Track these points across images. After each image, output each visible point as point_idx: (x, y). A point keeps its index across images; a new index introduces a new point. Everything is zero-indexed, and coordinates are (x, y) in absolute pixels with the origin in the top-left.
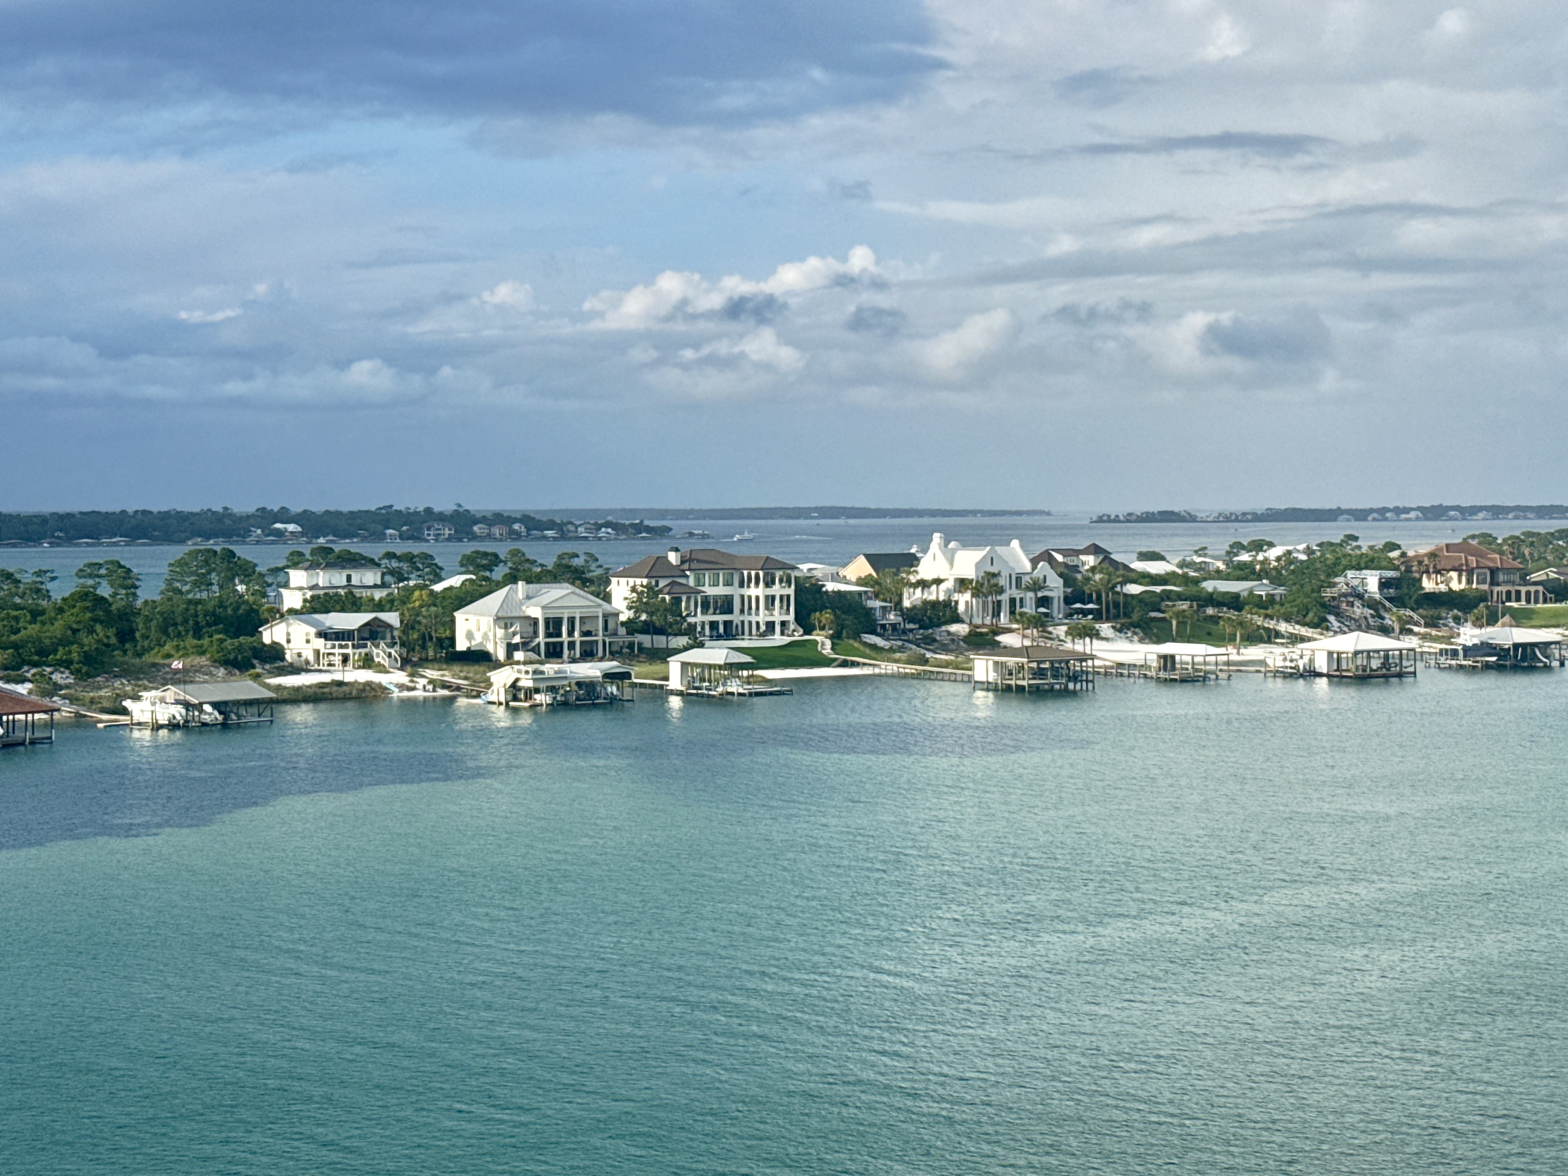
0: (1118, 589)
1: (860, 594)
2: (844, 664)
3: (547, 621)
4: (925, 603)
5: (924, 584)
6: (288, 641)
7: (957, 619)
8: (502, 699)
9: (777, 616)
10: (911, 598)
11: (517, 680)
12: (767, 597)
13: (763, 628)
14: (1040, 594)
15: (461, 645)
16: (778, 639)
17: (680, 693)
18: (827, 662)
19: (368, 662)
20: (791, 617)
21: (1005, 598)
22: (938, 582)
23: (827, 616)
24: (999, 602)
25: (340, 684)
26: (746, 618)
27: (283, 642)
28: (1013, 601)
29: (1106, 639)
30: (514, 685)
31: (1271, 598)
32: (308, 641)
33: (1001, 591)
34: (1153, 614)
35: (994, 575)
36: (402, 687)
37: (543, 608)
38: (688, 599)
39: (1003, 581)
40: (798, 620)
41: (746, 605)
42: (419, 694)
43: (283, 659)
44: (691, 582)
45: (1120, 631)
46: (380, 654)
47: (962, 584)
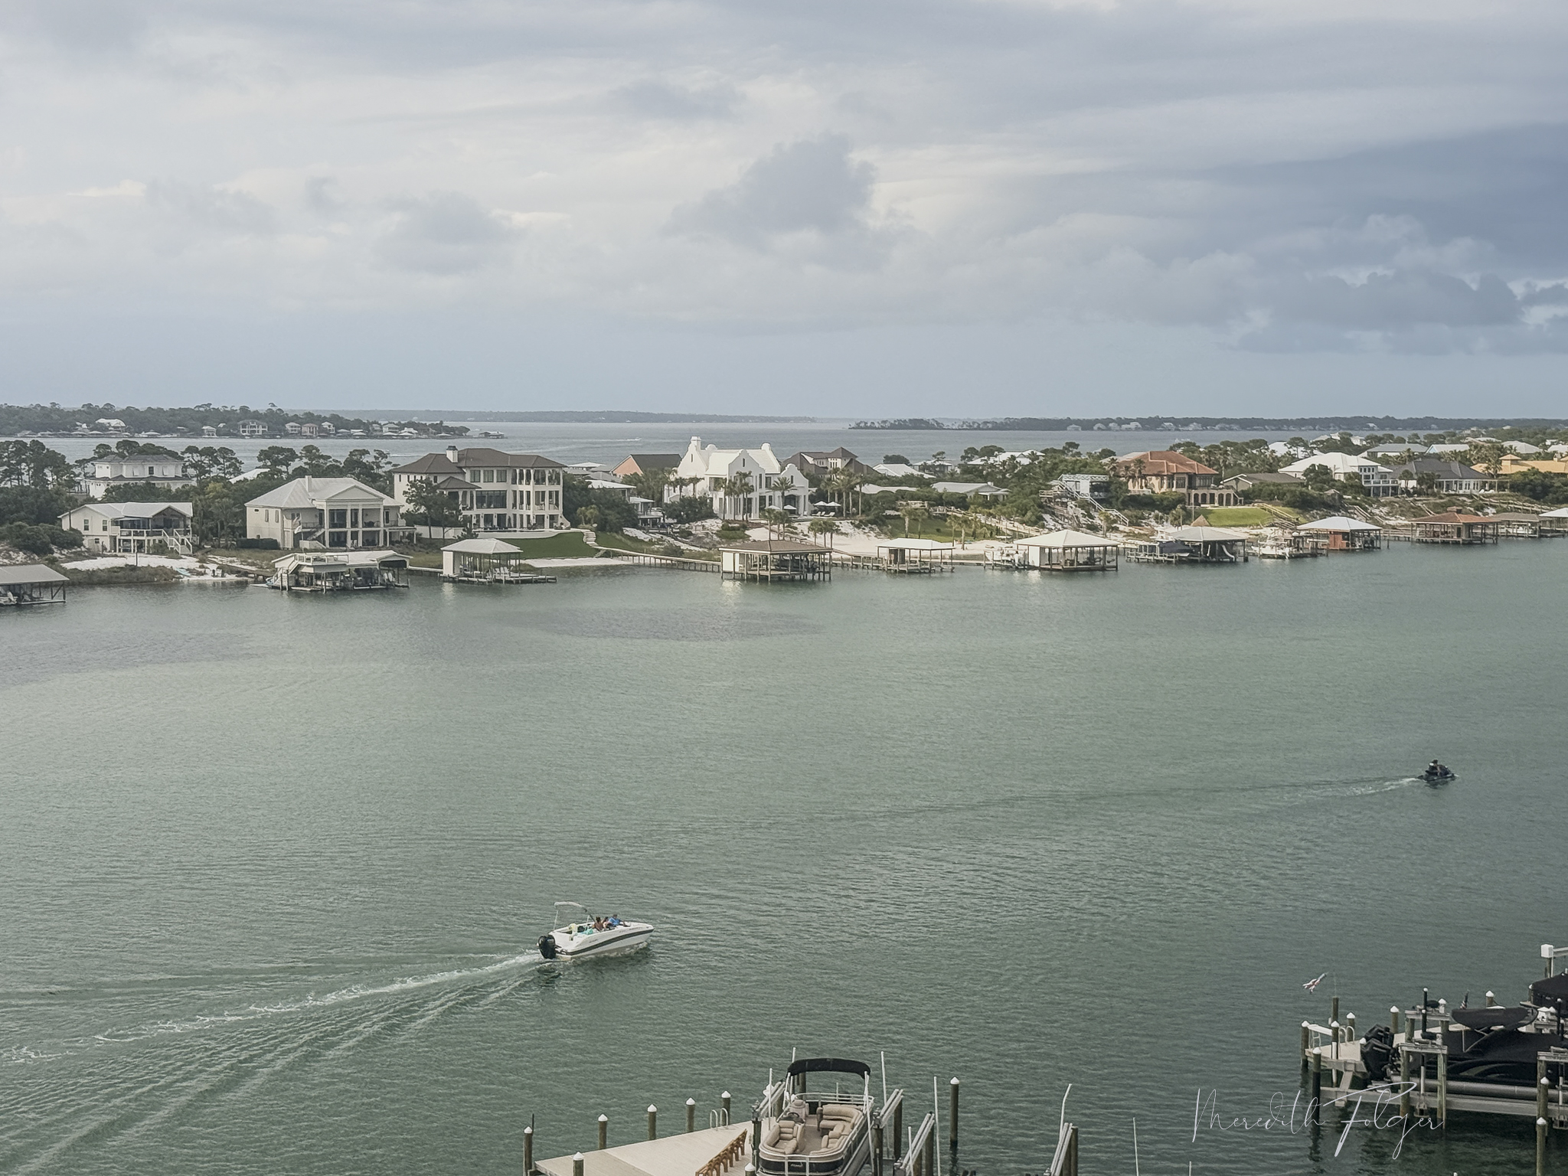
0: (858, 488)
1: (623, 491)
2: (607, 555)
3: (332, 512)
4: (683, 499)
5: (681, 482)
6: (86, 528)
7: (711, 515)
8: (285, 584)
9: (547, 511)
10: (670, 495)
11: (299, 567)
12: (537, 493)
13: (533, 521)
14: (786, 493)
15: (251, 535)
16: (548, 532)
17: (452, 580)
18: (591, 552)
19: (161, 549)
20: (559, 512)
21: (755, 496)
22: (695, 480)
23: (591, 511)
24: (750, 500)
25: (133, 568)
26: (518, 512)
27: (81, 529)
28: (762, 499)
29: (846, 534)
30: (296, 571)
31: (995, 498)
32: (105, 529)
33: (751, 490)
34: (889, 512)
35: (745, 475)
36: (191, 571)
37: (328, 501)
38: (465, 494)
39: (752, 481)
40: (565, 514)
41: (520, 499)
42: (208, 578)
43: (80, 545)
44: (468, 478)
45: (858, 527)
46: (172, 541)
47: (717, 482)
